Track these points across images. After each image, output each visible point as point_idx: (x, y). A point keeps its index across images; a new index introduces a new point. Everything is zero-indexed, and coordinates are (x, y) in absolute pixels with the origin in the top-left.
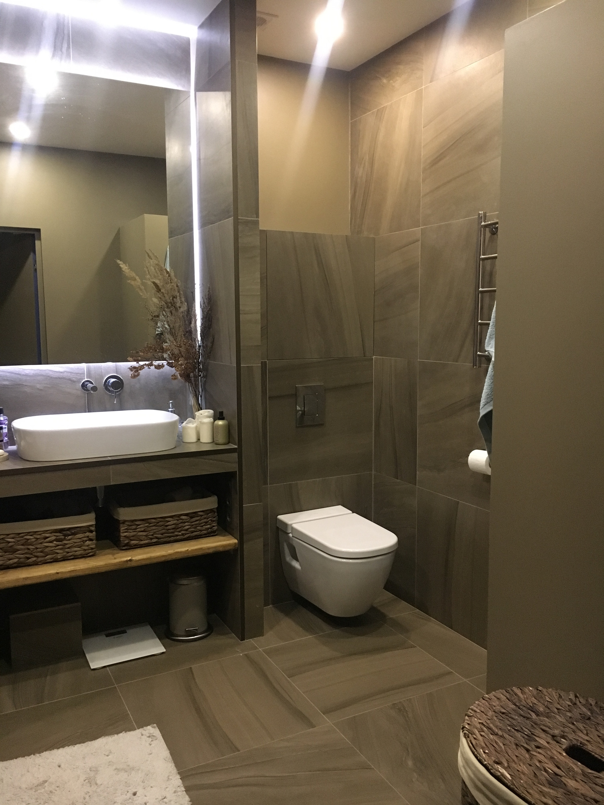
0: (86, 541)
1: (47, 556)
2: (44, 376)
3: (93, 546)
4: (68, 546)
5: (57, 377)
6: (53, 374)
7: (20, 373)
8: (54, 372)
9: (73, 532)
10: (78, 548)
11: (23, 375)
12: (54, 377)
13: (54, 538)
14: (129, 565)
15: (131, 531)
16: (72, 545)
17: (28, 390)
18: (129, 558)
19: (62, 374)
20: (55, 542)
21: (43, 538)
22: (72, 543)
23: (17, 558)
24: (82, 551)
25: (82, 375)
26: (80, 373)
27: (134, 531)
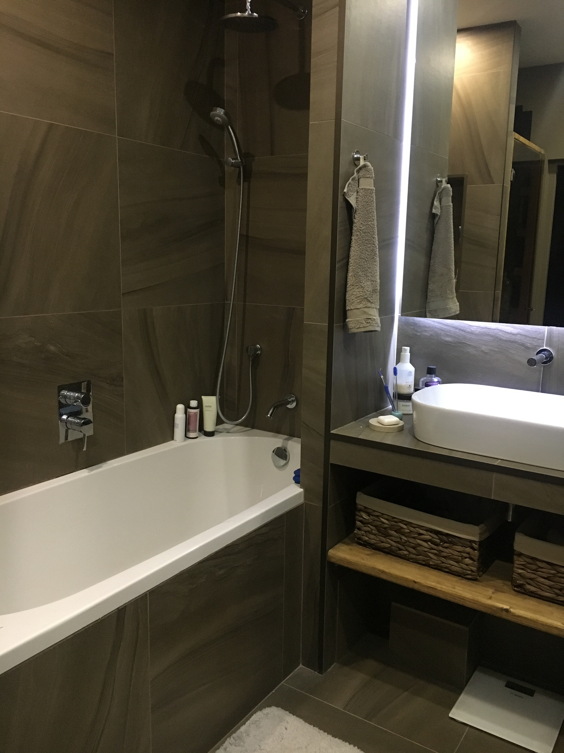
0: (466, 558)
1: (420, 555)
2: (492, 336)
3: (474, 569)
4: (444, 554)
5: (508, 339)
6: (503, 335)
7: (465, 329)
8: (504, 333)
9: (450, 540)
10: (454, 563)
11: (468, 332)
12: (504, 338)
13: (428, 537)
14: (504, 615)
15: (529, 571)
16: (448, 555)
17: (472, 351)
18: (506, 607)
19: (513, 337)
20: (429, 543)
21: (418, 533)
22: (449, 553)
23: (389, 543)
24: (460, 569)
25: (540, 341)
26: (538, 337)
27: (533, 572)
